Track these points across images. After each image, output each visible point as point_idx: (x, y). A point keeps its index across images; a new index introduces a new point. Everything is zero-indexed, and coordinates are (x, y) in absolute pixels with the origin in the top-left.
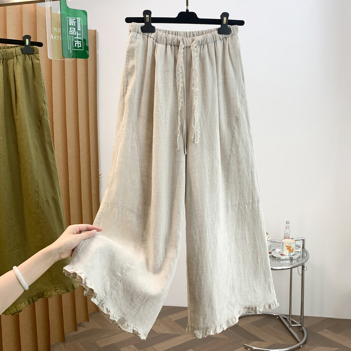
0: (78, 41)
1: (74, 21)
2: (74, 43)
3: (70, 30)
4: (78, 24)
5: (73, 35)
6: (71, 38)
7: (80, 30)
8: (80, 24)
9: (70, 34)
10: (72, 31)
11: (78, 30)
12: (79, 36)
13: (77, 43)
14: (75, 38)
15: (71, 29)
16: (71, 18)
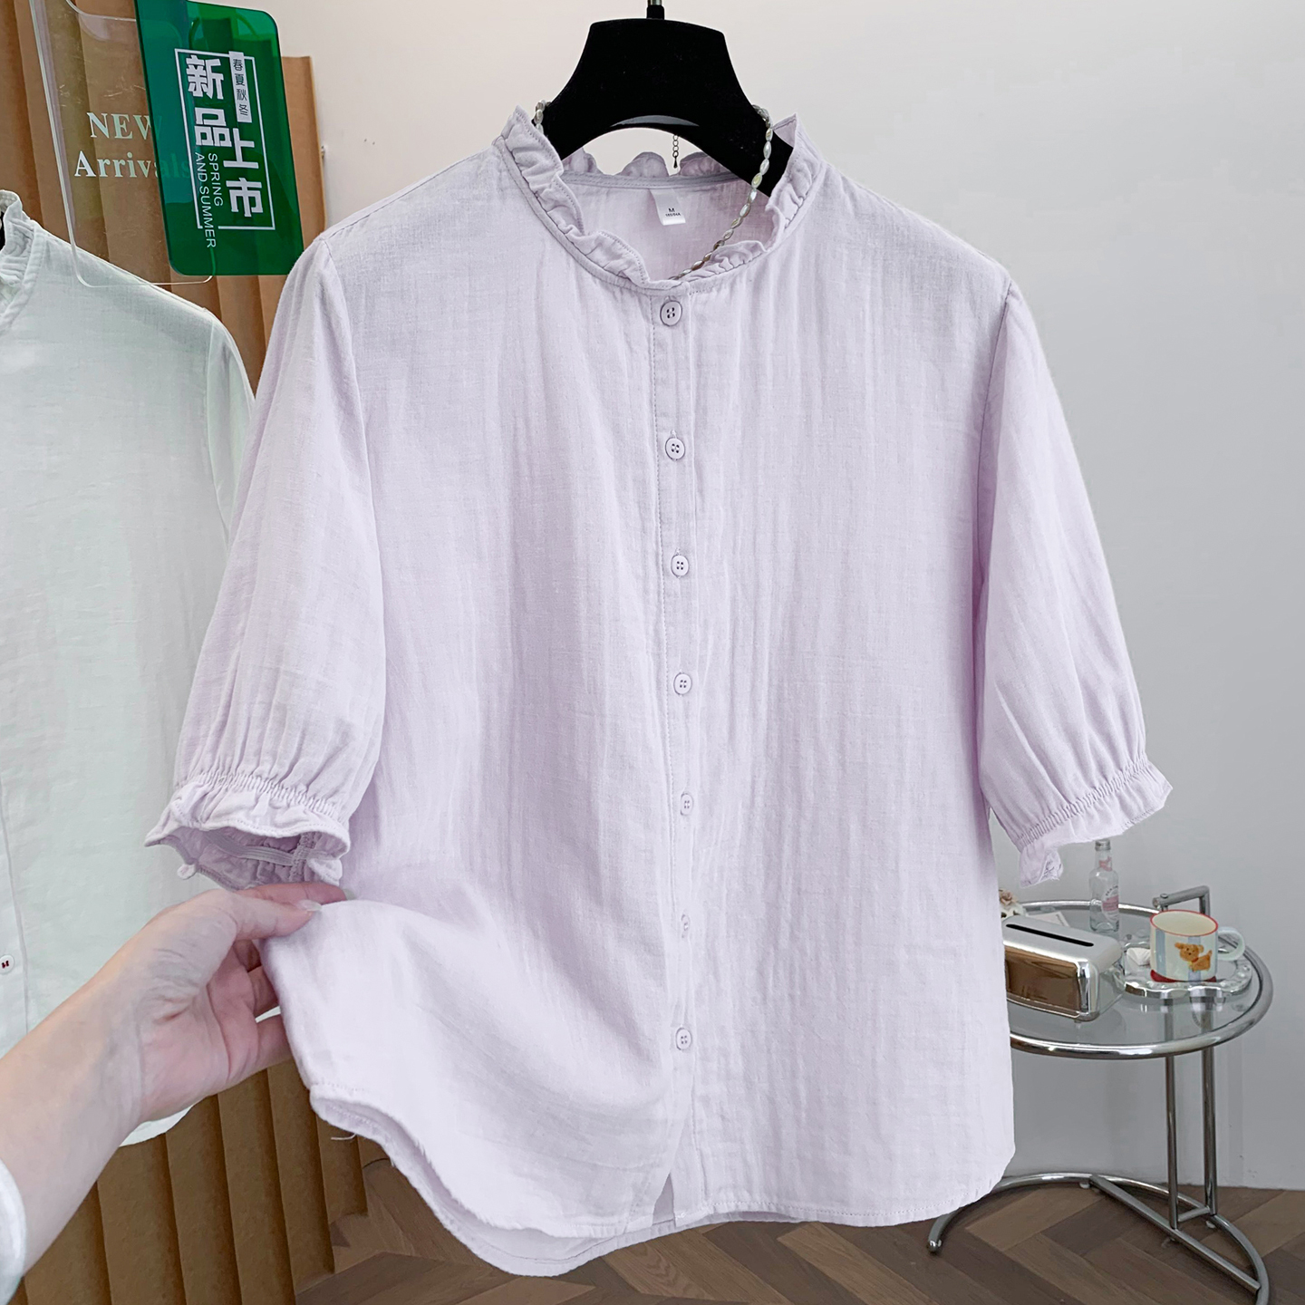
0: (243, 182)
1: (215, 69)
2: (226, 192)
3: (199, 121)
4: (236, 87)
5: (213, 149)
6: (209, 169)
7: (247, 119)
8: (245, 88)
9: (199, 142)
10: (210, 130)
11: (241, 118)
12: (247, 154)
13: (238, 193)
14: (227, 164)
15: (205, 116)
16: (200, 57)
